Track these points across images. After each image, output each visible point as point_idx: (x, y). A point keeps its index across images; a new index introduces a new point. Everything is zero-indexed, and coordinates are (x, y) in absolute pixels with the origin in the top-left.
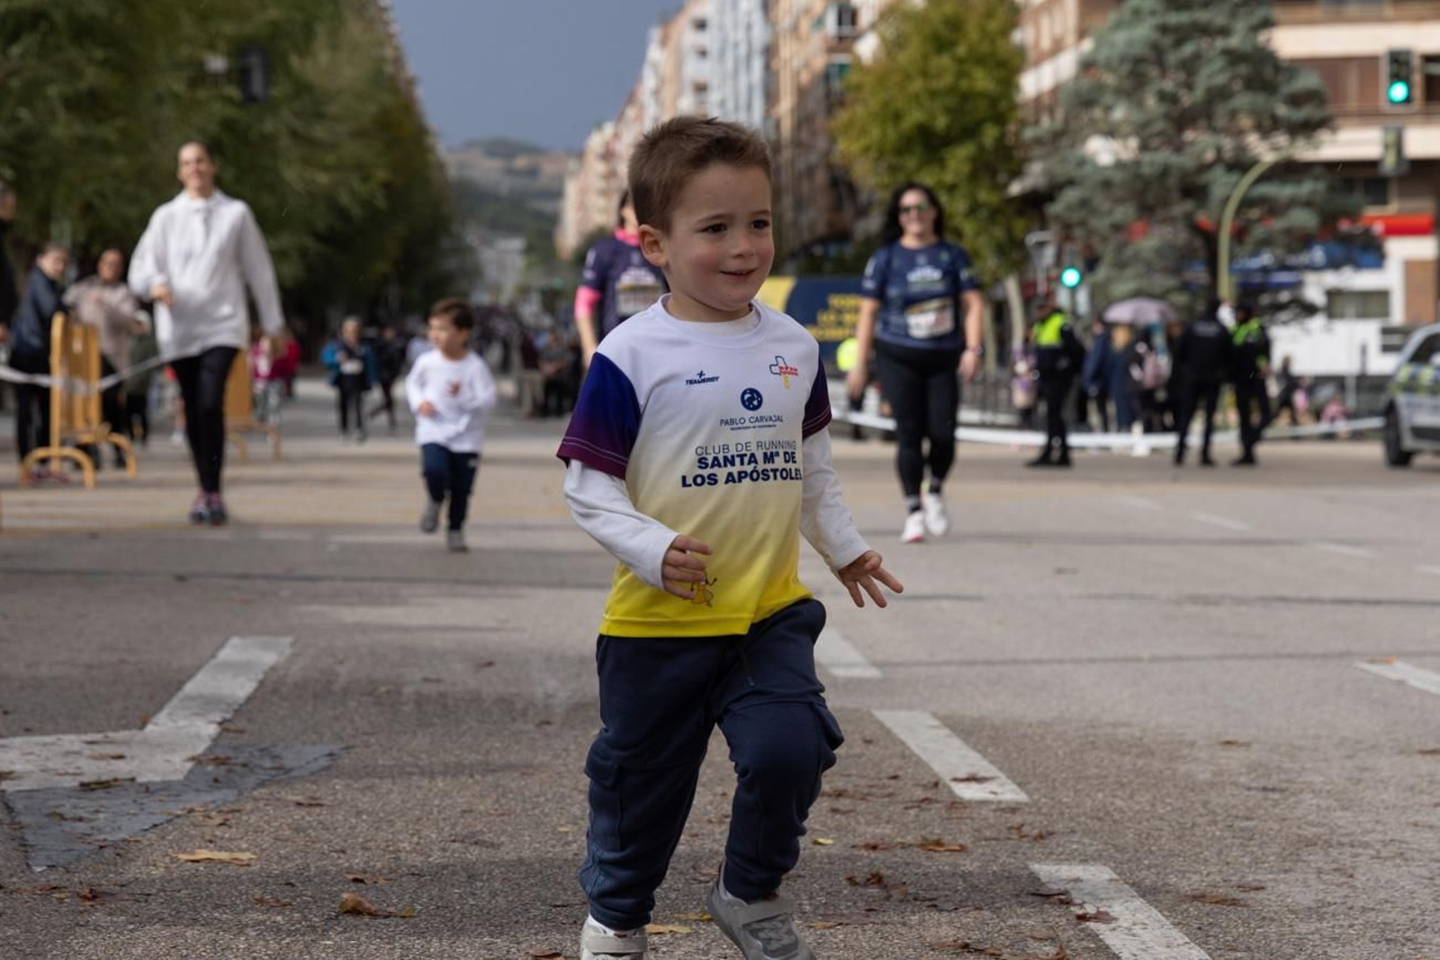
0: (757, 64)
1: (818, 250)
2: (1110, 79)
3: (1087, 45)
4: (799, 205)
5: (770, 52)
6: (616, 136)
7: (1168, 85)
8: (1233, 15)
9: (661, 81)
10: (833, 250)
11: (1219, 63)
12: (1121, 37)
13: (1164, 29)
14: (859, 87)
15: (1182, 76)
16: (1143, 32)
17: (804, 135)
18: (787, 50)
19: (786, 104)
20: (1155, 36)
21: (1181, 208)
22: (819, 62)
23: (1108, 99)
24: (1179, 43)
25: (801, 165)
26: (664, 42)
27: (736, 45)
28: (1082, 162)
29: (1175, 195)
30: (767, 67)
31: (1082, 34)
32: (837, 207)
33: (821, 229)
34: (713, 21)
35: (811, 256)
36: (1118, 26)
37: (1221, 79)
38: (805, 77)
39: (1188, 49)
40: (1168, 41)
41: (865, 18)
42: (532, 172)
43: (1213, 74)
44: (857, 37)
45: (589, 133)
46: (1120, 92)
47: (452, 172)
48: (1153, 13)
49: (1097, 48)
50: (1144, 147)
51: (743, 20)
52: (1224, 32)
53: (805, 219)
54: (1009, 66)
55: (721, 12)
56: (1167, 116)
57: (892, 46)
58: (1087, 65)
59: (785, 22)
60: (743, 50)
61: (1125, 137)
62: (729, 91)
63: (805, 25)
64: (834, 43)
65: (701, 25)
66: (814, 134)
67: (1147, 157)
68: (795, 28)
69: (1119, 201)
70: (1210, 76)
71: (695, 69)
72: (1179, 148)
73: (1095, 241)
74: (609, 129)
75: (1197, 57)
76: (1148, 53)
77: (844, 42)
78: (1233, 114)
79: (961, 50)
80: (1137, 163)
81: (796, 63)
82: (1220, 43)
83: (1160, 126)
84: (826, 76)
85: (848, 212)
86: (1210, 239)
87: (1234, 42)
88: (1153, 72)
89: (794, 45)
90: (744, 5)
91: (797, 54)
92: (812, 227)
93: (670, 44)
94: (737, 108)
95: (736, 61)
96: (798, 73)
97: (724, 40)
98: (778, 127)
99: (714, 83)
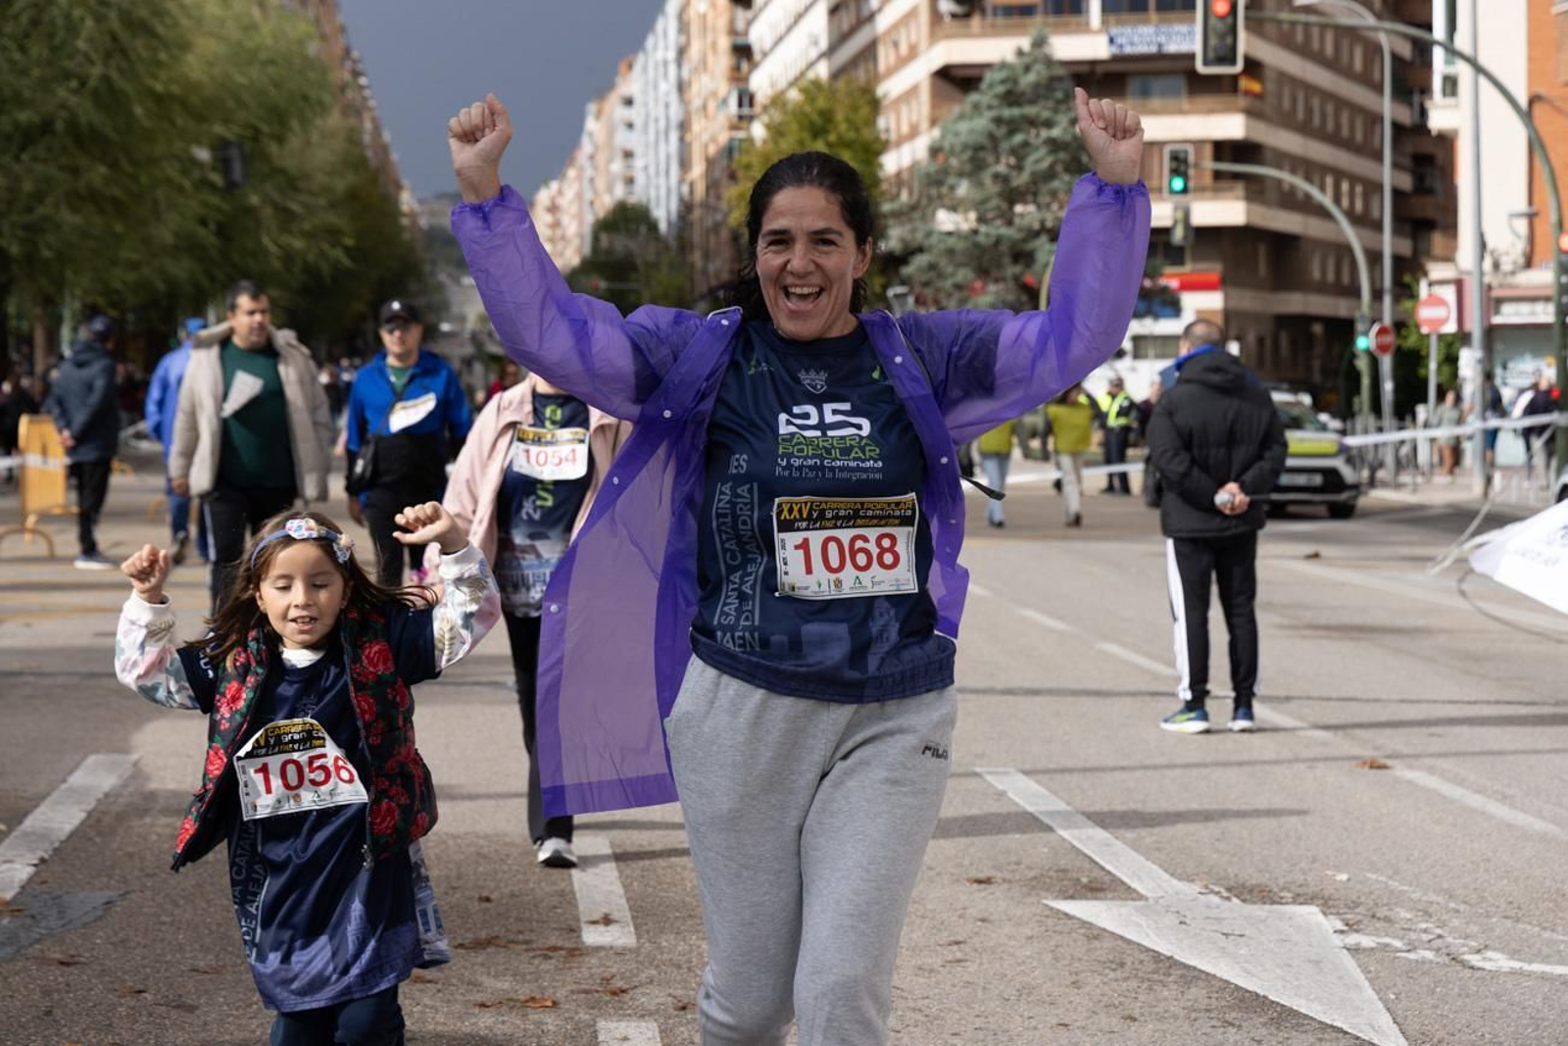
0: (674, 137)
2: (954, 162)
3: (936, 133)
4: (706, 256)
5: (684, 126)
6: (559, 192)
7: (1001, 168)
8: (1056, 111)
9: (596, 148)
11: (1043, 151)
12: (964, 127)
13: (998, 121)
15: (1012, 161)
16: (982, 123)
17: (712, 201)
18: (697, 126)
19: (698, 170)
20: (992, 127)
21: (1012, 270)
22: (724, 138)
23: (951, 180)
24: (1012, 132)
25: (709, 222)
26: (598, 115)
27: (657, 120)
28: (929, 234)
29: (1007, 260)
30: (682, 139)
31: (933, 122)
34: (638, 99)
36: (961, 117)
37: (1045, 164)
38: (712, 150)
39: (1018, 138)
40: (1001, 131)
41: (759, 103)
43: (1039, 160)
44: (751, 118)
46: (961, 174)
47: (424, 222)
48: (990, 107)
49: (943, 137)
50: (981, 219)
51: (662, 99)
52: (1049, 124)
53: (712, 267)
54: (873, 150)
55: (645, 92)
56: (1001, 195)
57: (776, 131)
58: (935, 151)
59: (696, 103)
60: (662, 124)
61: (966, 211)
62: (651, 159)
64: (735, 120)
65: (629, 102)
66: (719, 198)
67: (983, 229)
68: (705, 107)
69: (960, 265)
70: (1037, 162)
71: (623, 139)
72: (1010, 223)
73: (942, 296)
74: (554, 185)
75: (1026, 144)
76: (986, 142)
77: (743, 120)
78: (1054, 194)
79: (832, 137)
80: (975, 232)
81: (705, 137)
82: (1044, 133)
83: (994, 202)
84: (729, 151)
86: (1033, 294)
87: (1056, 132)
88: (990, 159)
89: (703, 121)
90: (663, 87)
91: (706, 129)
92: (717, 275)
93: (604, 118)
94: (657, 173)
95: (657, 133)
96: (706, 146)
97: (647, 115)
98: (691, 192)
99: (638, 150)
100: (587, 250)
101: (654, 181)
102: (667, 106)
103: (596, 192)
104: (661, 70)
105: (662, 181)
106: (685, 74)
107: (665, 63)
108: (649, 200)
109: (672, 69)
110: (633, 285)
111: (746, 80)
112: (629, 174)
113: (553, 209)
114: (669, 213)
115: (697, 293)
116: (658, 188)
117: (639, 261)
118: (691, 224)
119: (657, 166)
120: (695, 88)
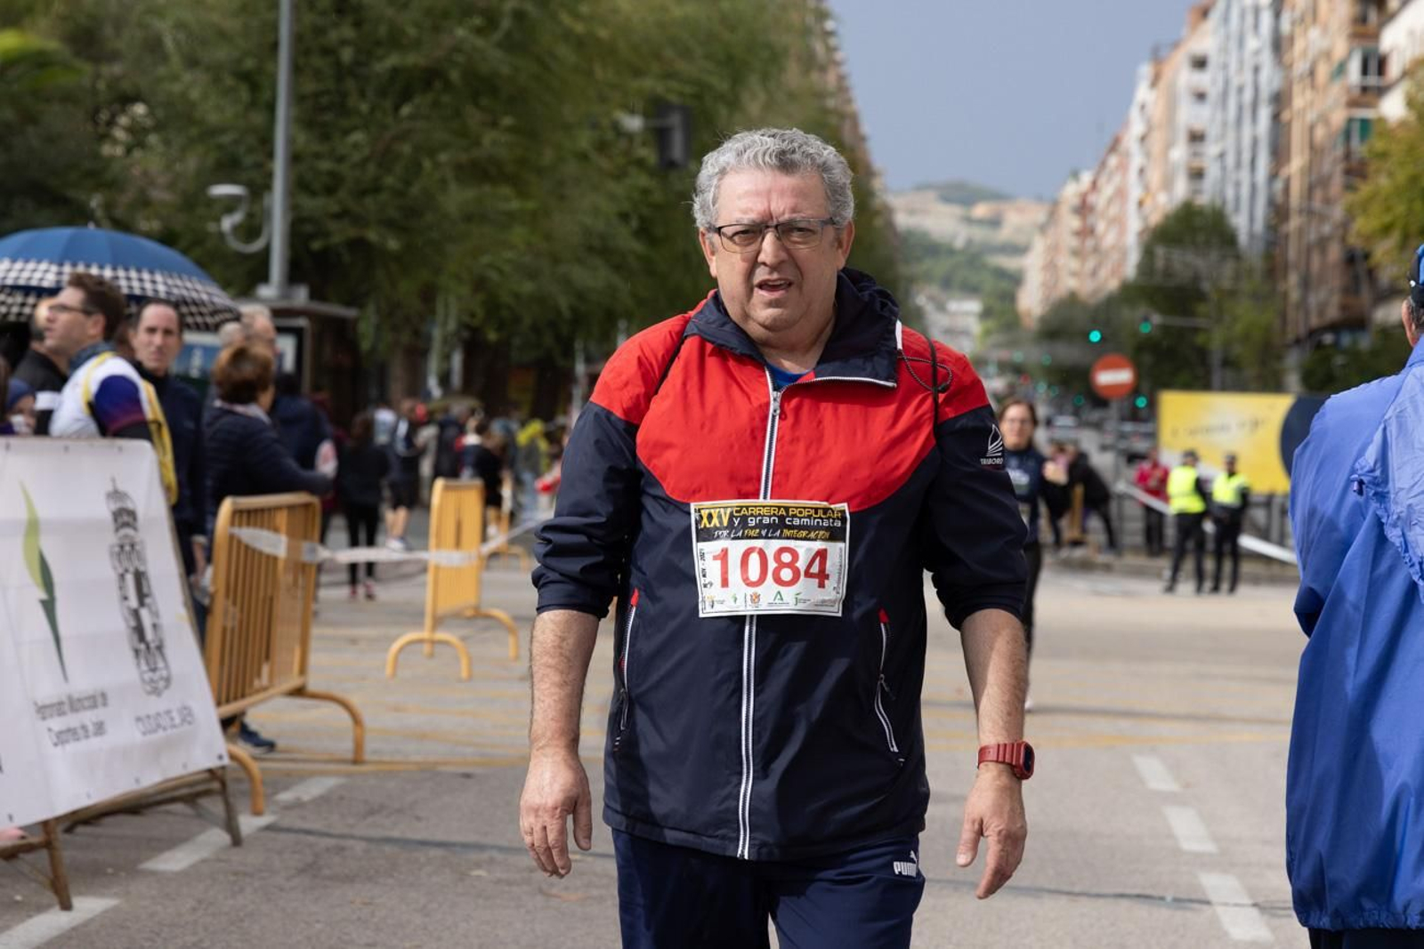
0: (1265, 113)
1: (1328, 338)
4: (1306, 284)
5: (1280, 100)
6: (1094, 185)
9: (1150, 126)
10: (1346, 340)
14: (1383, 155)
17: (1317, 204)
18: (1298, 102)
19: (1296, 163)
22: (1339, 117)
25: (1312, 236)
26: (1155, 81)
27: (1240, 90)
30: (1276, 117)
32: (1351, 289)
33: (1333, 313)
34: (1214, 61)
35: (1319, 346)
38: (1321, 133)
41: (1394, 69)
42: (995, 222)
44: (1381, 91)
45: (1064, 183)
47: (902, 220)
51: (1250, 60)
55: (1224, 50)
59: (1300, 67)
60: (1248, 96)
62: (1230, 144)
63: (1323, 71)
64: (1356, 92)
65: (1200, 63)
66: (1327, 201)
68: (1312, 73)
71: (1190, 115)
74: (1086, 178)
77: (1370, 93)
81: (1311, 116)
84: (1346, 135)
85: (1366, 295)
89: (1309, 94)
90: (1252, 43)
91: (1312, 104)
92: (1321, 311)
93: (1163, 84)
94: (1238, 165)
95: (1240, 108)
96: (1312, 128)
97: (1227, 83)
98: (1287, 190)
99: (1213, 132)
100: (1130, 269)
101: (1232, 176)
102: (1256, 70)
103: (1147, 188)
104: (1250, 19)
105: (1245, 175)
106: (1286, 26)
107: (1257, 11)
108: (1224, 202)
109: (1266, 19)
110: (1200, 322)
111: (1376, 36)
112: (1196, 164)
113: (1084, 208)
114: (1252, 219)
115: (1291, 336)
116: (1238, 185)
117: (1206, 286)
118: (1287, 236)
119: (1239, 153)
120: (1299, 45)
